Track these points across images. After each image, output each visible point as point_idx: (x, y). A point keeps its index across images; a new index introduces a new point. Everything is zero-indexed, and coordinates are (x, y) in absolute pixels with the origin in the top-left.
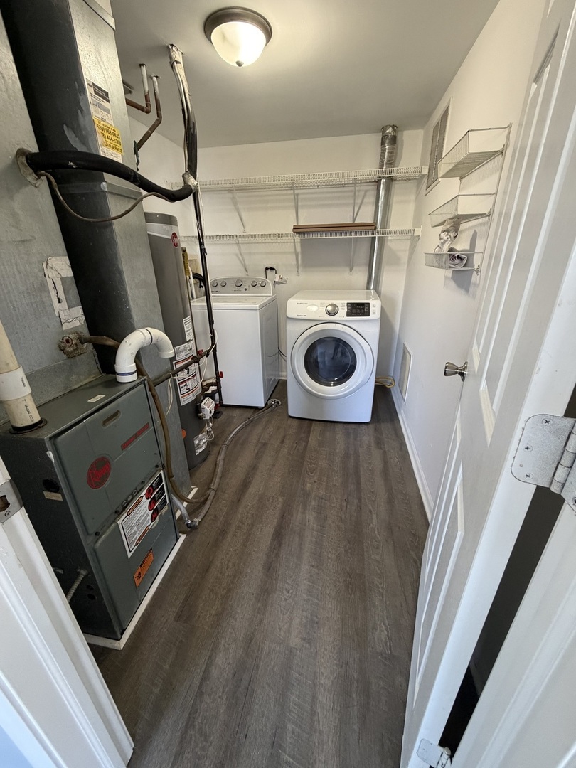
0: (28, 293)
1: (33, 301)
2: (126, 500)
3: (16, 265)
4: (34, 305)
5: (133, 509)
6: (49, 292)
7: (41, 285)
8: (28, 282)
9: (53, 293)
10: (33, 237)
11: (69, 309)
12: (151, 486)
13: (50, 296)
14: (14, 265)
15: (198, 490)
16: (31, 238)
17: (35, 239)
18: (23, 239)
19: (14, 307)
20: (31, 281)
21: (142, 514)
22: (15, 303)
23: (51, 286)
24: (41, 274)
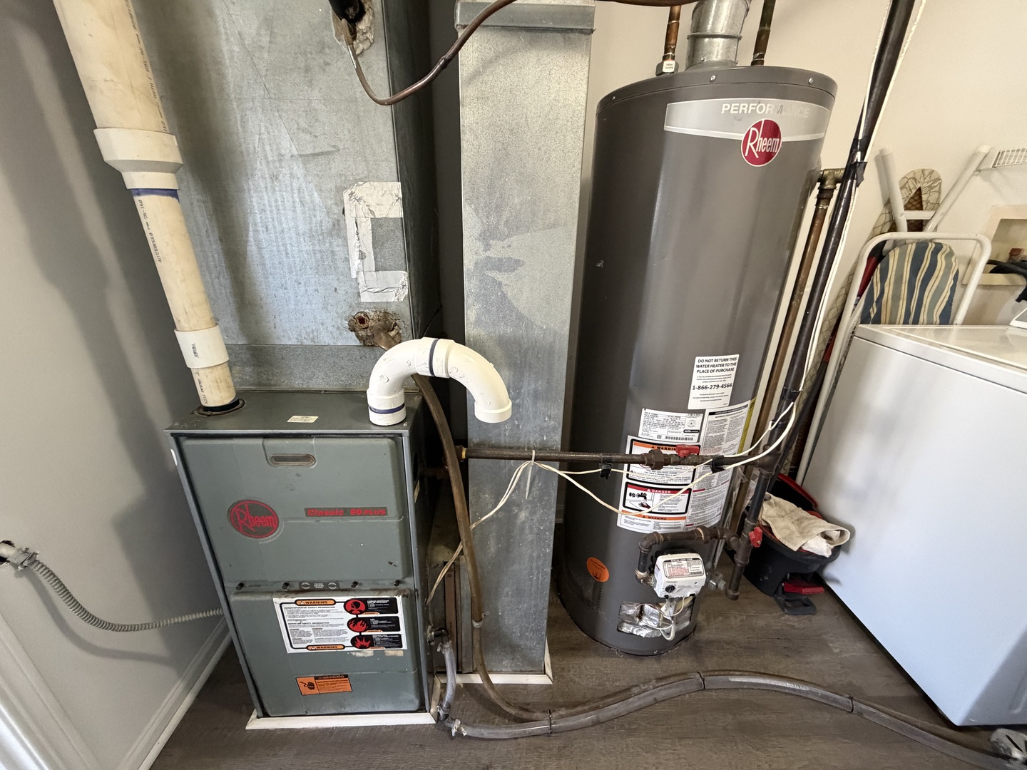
0: (312, 237)
1: (317, 248)
2: (312, 584)
3: (299, 192)
4: (319, 256)
5: (309, 603)
6: (345, 239)
7: (334, 225)
8: (314, 219)
9: (353, 241)
10: (334, 147)
11: (376, 271)
12: (365, 601)
13: (346, 245)
14: (296, 191)
15: (549, 686)
16: (331, 149)
17: (339, 150)
18: (317, 151)
19: (287, 254)
20: (319, 218)
21: (331, 622)
22: (289, 246)
23: (351, 229)
24: (337, 210)
